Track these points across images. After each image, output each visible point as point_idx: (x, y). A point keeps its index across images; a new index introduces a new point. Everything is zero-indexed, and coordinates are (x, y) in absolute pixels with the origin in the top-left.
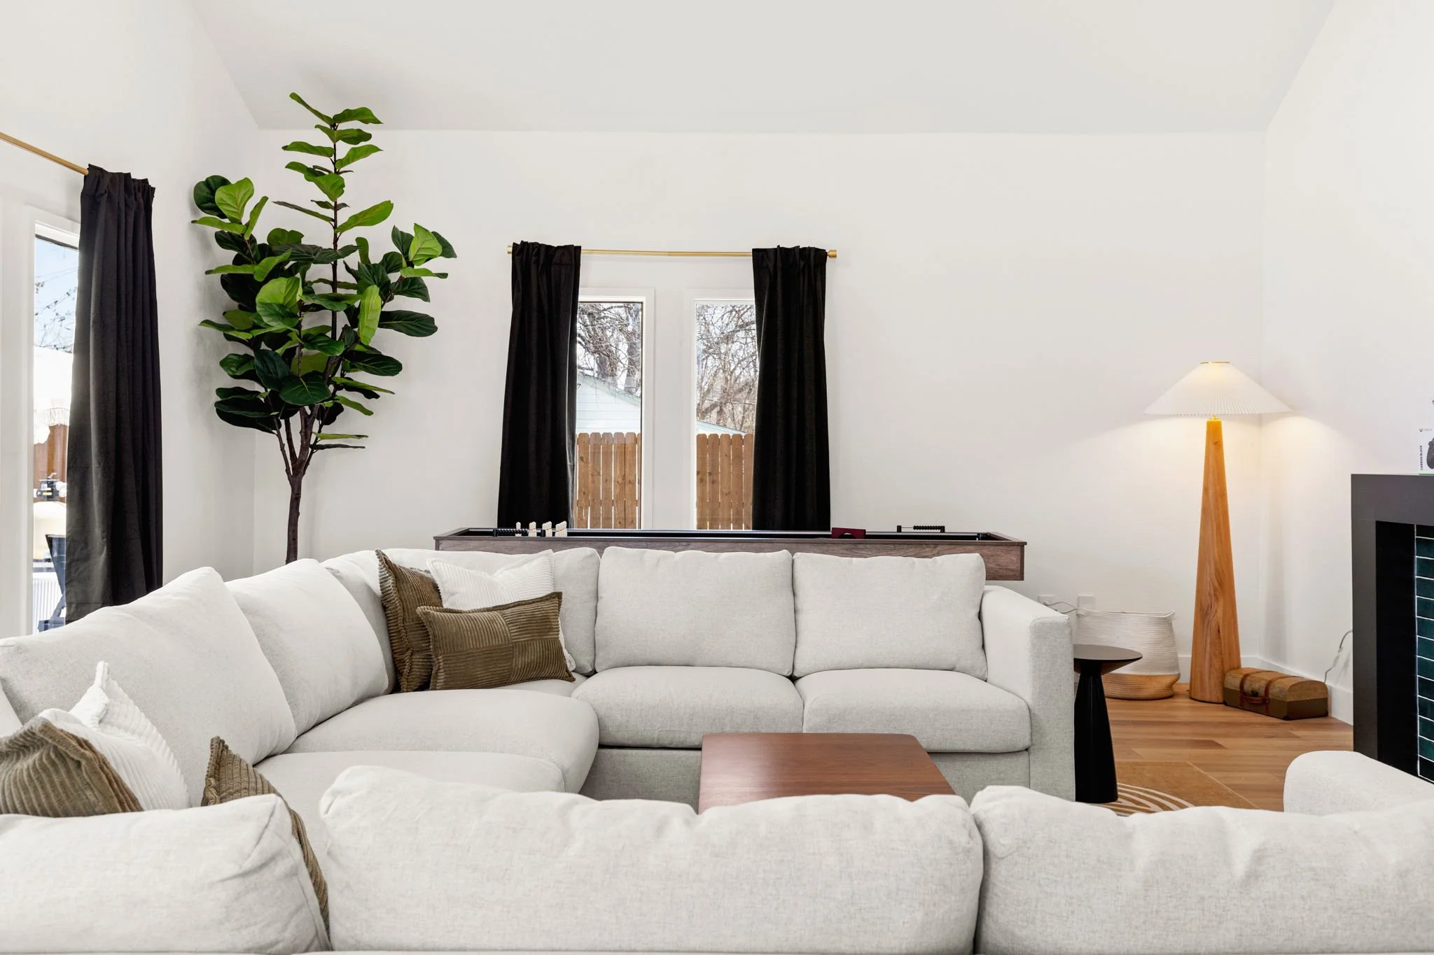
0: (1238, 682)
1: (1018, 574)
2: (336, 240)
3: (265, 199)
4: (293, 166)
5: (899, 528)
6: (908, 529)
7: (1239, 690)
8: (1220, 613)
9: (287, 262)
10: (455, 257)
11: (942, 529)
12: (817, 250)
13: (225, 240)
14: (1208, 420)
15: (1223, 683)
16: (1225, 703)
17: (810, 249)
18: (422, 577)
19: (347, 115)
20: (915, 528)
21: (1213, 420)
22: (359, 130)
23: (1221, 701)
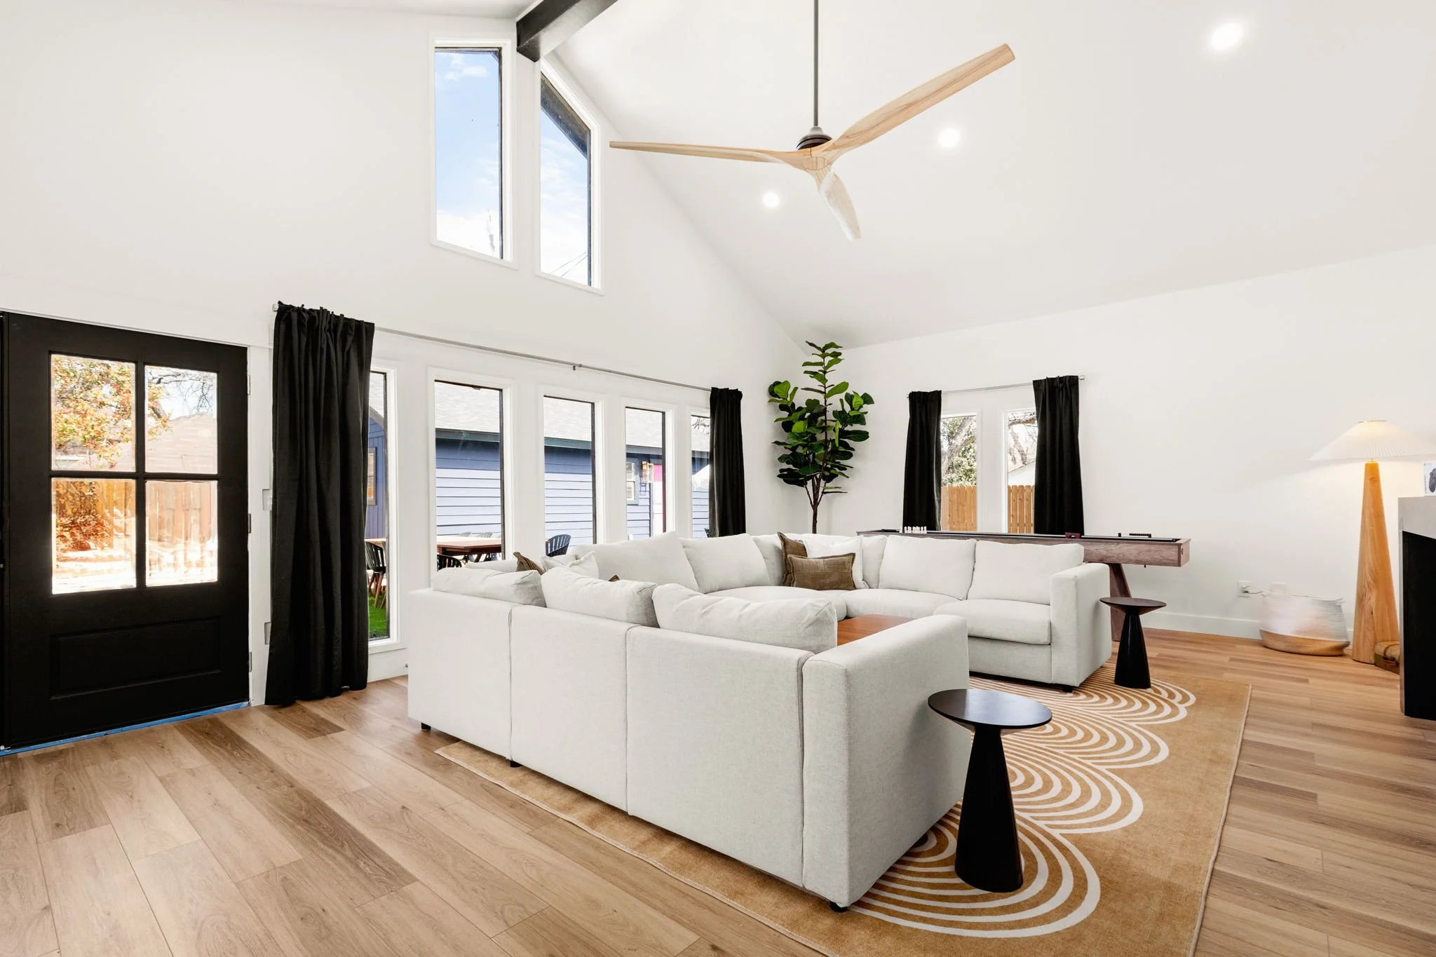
0: (1382, 650)
1: (1177, 562)
2: (826, 401)
3: (796, 389)
4: (806, 372)
5: (1120, 535)
6: (1125, 535)
7: (1383, 655)
8: (1373, 600)
9: (805, 414)
10: (873, 403)
11: (1150, 536)
12: (1071, 377)
13: (783, 408)
14: (1366, 462)
15: (1374, 649)
16: (1375, 664)
17: (1066, 377)
18: (798, 544)
19: (827, 347)
20: (1130, 535)
21: (1370, 462)
22: (835, 352)
23: (1373, 662)
